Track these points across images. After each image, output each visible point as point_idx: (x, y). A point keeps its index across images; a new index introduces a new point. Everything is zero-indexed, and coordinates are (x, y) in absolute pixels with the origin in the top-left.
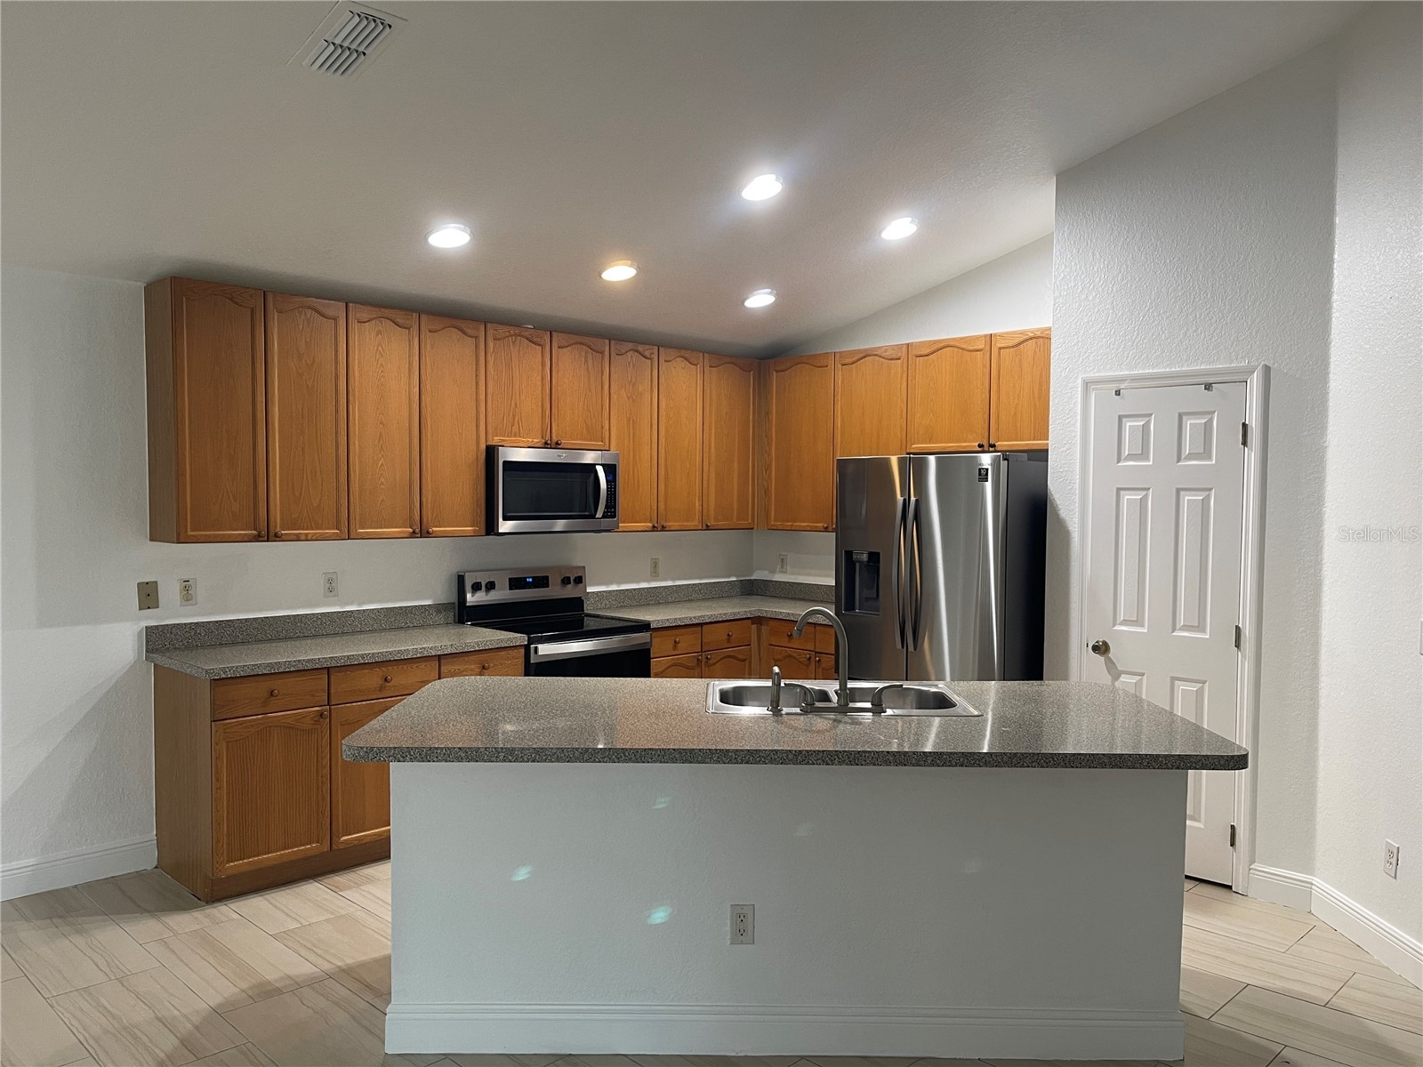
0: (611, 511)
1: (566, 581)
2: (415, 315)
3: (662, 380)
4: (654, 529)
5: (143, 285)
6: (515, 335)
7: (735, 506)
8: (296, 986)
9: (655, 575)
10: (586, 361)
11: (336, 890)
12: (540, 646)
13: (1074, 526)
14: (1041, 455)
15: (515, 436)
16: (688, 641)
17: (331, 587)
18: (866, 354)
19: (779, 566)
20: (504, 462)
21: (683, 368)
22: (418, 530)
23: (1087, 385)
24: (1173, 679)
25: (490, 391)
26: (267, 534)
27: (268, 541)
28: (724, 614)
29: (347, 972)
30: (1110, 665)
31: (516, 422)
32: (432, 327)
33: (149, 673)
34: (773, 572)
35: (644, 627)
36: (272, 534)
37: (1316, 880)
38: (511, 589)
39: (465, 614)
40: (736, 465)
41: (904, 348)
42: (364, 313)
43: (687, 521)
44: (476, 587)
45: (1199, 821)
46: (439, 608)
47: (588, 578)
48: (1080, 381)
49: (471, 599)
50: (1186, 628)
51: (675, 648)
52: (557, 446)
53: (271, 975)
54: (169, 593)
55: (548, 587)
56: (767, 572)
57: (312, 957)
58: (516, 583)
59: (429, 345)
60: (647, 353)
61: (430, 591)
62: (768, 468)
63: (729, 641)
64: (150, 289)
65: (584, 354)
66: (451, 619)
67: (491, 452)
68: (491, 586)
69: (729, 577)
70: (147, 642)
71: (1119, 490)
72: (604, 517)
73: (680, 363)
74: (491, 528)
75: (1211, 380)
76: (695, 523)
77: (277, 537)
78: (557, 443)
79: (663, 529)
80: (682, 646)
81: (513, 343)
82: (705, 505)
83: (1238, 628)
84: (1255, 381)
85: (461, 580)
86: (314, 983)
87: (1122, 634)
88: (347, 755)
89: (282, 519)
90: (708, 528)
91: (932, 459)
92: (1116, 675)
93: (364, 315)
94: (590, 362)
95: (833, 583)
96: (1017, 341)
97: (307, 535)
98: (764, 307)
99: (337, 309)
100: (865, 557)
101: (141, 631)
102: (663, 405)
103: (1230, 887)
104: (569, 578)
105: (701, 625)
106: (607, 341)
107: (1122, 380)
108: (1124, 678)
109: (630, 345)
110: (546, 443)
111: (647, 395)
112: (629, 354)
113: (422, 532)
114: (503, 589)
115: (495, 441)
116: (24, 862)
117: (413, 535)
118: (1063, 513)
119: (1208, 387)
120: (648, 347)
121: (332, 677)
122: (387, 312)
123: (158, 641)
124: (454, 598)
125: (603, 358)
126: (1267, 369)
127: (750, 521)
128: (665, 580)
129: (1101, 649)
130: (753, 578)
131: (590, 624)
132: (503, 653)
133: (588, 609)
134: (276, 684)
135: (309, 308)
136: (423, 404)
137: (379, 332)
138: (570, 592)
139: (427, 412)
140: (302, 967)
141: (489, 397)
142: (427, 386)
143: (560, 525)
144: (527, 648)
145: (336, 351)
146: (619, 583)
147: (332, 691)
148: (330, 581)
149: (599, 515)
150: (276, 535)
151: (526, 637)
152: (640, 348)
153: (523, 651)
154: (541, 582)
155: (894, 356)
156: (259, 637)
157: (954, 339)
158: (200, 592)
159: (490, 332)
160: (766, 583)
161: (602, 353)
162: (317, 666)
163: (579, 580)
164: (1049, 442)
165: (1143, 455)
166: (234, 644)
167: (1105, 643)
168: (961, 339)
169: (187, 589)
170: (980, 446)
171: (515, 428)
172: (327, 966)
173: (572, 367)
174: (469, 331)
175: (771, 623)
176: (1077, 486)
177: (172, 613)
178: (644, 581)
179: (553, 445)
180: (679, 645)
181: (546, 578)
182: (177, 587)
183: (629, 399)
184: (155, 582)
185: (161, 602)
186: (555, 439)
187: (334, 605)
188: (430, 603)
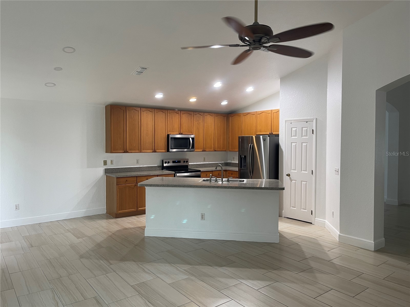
0: (193, 147)
1: (184, 162)
2: (154, 109)
3: (205, 120)
4: (203, 151)
5: (105, 106)
6: (173, 112)
7: (222, 146)
8: (131, 228)
9: (204, 161)
10: (188, 117)
11: (138, 217)
12: (177, 174)
13: (284, 150)
14: (278, 135)
15: (173, 132)
18: (248, 113)
19: (233, 159)
20: (171, 138)
22: (154, 151)
23: (286, 121)
24: (302, 181)
25: (168, 123)
26: (126, 152)
29: (139, 227)
30: (290, 178)
31: (173, 130)
32: (157, 111)
33: (105, 177)
34: (232, 161)
35: (200, 171)
36: (127, 151)
37: (326, 221)
38: (173, 163)
39: (163, 168)
40: (222, 137)
41: (255, 113)
42: (144, 109)
43: (211, 149)
44: (166, 163)
45: (306, 210)
46: (158, 167)
47: (189, 161)
48: (284, 121)
49: (165, 165)
50: (304, 171)
51: (206, 176)
52: (182, 134)
53: (127, 227)
54: (109, 162)
56: (230, 161)
57: (133, 225)
58: (174, 162)
59: (156, 115)
60: (201, 114)
61: (156, 163)
62: (229, 138)
63: (219, 175)
64: (106, 107)
65: (187, 115)
66: (161, 169)
67: (168, 135)
68: (169, 162)
69: (222, 162)
70: (105, 171)
71: (291, 143)
72: (191, 148)
73: (209, 116)
74: (168, 151)
75: (307, 121)
76: (213, 150)
77: (128, 152)
78: (182, 133)
79: (205, 151)
81: (173, 114)
82: (215, 146)
83: (312, 170)
84: (314, 121)
85: (163, 161)
86: (133, 228)
87: (292, 172)
88: (138, 185)
89: (129, 149)
90: (215, 151)
91: (261, 136)
92: (291, 180)
93: (144, 110)
94: (189, 117)
95: (238, 162)
96: (277, 111)
97: (133, 152)
98: (225, 105)
99: (139, 109)
100: (243, 157)
101: (104, 170)
102: (205, 125)
103: (311, 223)
104: (185, 161)
105: (212, 171)
106: (193, 112)
107: (292, 120)
108: (293, 181)
109: (198, 113)
110: (179, 133)
111: (201, 123)
112: (198, 115)
113: (155, 152)
114: (171, 163)
115: (169, 133)
116: (84, 210)
117: (153, 152)
118: (282, 147)
119: (307, 122)
121: (137, 178)
122: (149, 109)
123: (107, 171)
124: (161, 165)
125: (192, 116)
126: (316, 119)
127: (225, 149)
128: (207, 162)
129: (289, 175)
130: (228, 162)
131: (189, 170)
132: (170, 175)
133: (189, 167)
134: (128, 179)
135: (134, 109)
136: (155, 127)
137: (147, 113)
138: (185, 164)
139: (156, 128)
140: (132, 226)
141: (168, 125)
142: (156, 123)
143: (186, 150)
144: (175, 174)
145: (139, 117)
146: (196, 162)
147: (137, 181)
148: (137, 161)
149: (190, 148)
150: (127, 152)
151: (174, 172)
152: (200, 113)
153: (174, 175)
154: (179, 162)
155: (253, 114)
156: (124, 171)
157: (265, 111)
158: (114, 162)
159: (168, 112)
160: (230, 163)
161: (192, 115)
162: (135, 176)
163: (187, 162)
164: (279, 133)
165: (296, 136)
166: (120, 172)
167: (289, 174)
168: (267, 110)
169: (112, 162)
170: (270, 133)
172: (136, 226)
173: (185, 118)
174: (164, 112)
175: (228, 171)
176: (284, 142)
177: (109, 166)
178: (202, 162)
179: (181, 134)
180: (207, 175)
181: (180, 161)
182: (110, 161)
183: (197, 124)
184: (106, 161)
185: (107, 164)
186: (181, 132)
187: (138, 165)
188: (157, 165)
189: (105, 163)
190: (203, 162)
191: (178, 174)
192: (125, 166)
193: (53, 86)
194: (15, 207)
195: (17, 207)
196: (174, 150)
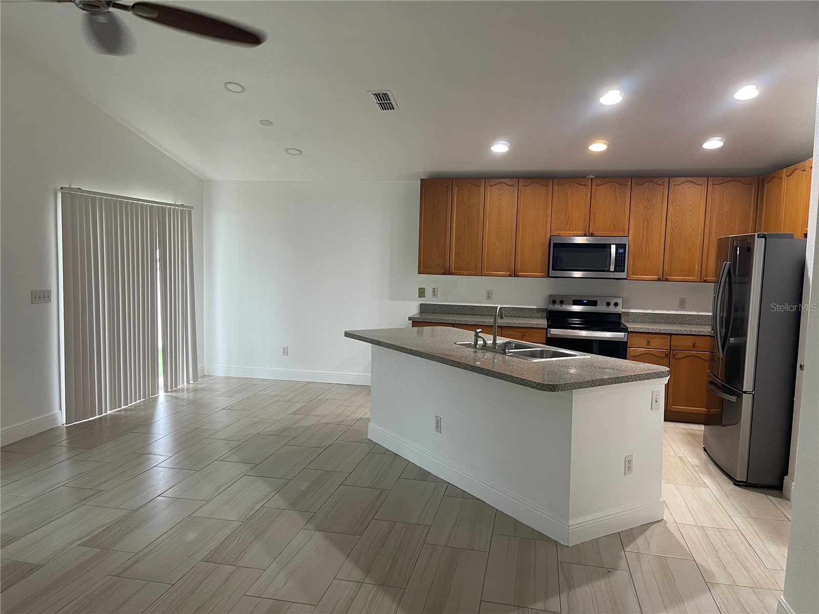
0: (620, 267)
1: (608, 304)
3: (670, 195)
4: (659, 280)
5: (421, 180)
6: (571, 182)
9: (682, 307)
10: (615, 191)
12: (551, 330)
15: (568, 231)
16: (656, 342)
17: (489, 296)
20: (554, 244)
21: (690, 188)
22: (512, 274)
27: (449, 275)
28: (690, 331)
31: (568, 224)
32: (525, 184)
35: (626, 330)
36: (450, 272)
38: (574, 305)
42: (493, 182)
43: (687, 276)
44: (554, 303)
46: (538, 310)
49: (551, 308)
51: (648, 344)
52: (592, 235)
54: (429, 292)
55: (596, 306)
58: (576, 302)
59: (523, 192)
60: (660, 184)
63: (694, 347)
65: (613, 187)
66: (545, 316)
67: (551, 238)
68: (562, 303)
70: (421, 309)
72: (615, 271)
73: (687, 186)
74: (549, 274)
79: (667, 280)
80: (653, 344)
81: (569, 186)
82: (704, 267)
85: (549, 298)
89: (455, 267)
90: (705, 281)
93: (491, 184)
94: (617, 191)
97: (464, 273)
99: (481, 182)
101: (418, 306)
102: (671, 209)
104: (610, 303)
105: (671, 335)
106: (630, 179)
109: (647, 179)
110: (584, 234)
111: (659, 206)
112: (647, 185)
113: (516, 275)
114: (568, 304)
115: (555, 233)
117: (510, 276)
120: (659, 179)
122: (504, 181)
123: (424, 309)
124: (546, 307)
125: (626, 189)
132: (533, 330)
135: (469, 184)
136: (518, 219)
137: (499, 189)
138: (611, 310)
139: (521, 222)
141: (553, 213)
142: (521, 210)
144: (547, 329)
145: (480, 200)
148: (488, 294)
149: (611, 269)
150: (452, 273)
151: (552, 325)
152: (655, 180)
153: (545, 331)
154: (592, 303)
156: (458, 312)
158: (439, 293)
159: (554, 183)
161: (627, 186)
163: (617, 305)
166: (449, 313)
169: (434, 291)
171: (568, 227)
173: (605, 197)
174: (543, 184)
177: (429, 300)
178: (673, 310)
179: (590, 235)
180: (651, 343)
181: (596, 302)
182: (431, 291)
183: (644, 208)
184: (424, 288)
185: (426, 295)
186: (591, 231)
187: (490, 303)
188: (535, 307)
189: (422, 293)
190: (676, 310)
191: (555, 332)
192: (460, 302)
193: (297, 155)
194: (282, 351)
195: (285, 352)
196: (577, 274)
